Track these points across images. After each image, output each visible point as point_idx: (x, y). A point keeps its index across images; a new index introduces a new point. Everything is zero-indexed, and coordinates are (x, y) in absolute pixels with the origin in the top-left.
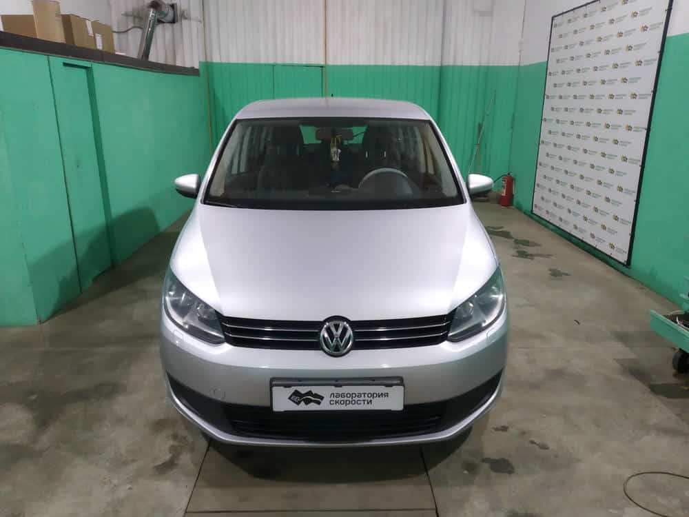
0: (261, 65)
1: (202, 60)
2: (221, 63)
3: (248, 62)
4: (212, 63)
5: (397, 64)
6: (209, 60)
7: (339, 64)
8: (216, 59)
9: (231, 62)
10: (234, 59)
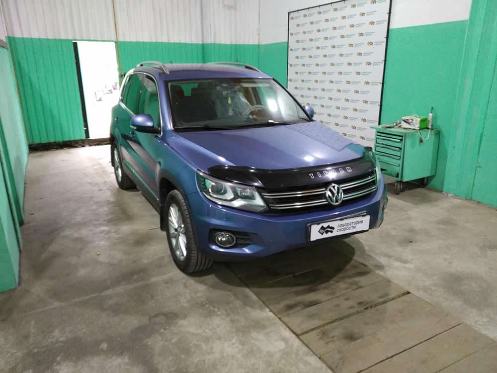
0: (61, 40)
2: (23, 38)
3: (50, 37)
4: (14, 38)
5: (172, 41)
6: (11, 35)
7: (128, 39)
8: (18, 35)
9: (33, 37)
10: (35, 35)
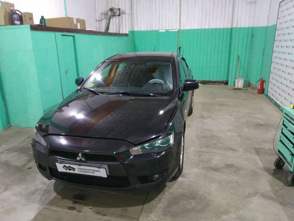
0: (153, 31)
1: (130, 30)
2: (138, 31)
6: (133, 30)
8: (136, 29)
9: (141, 30)
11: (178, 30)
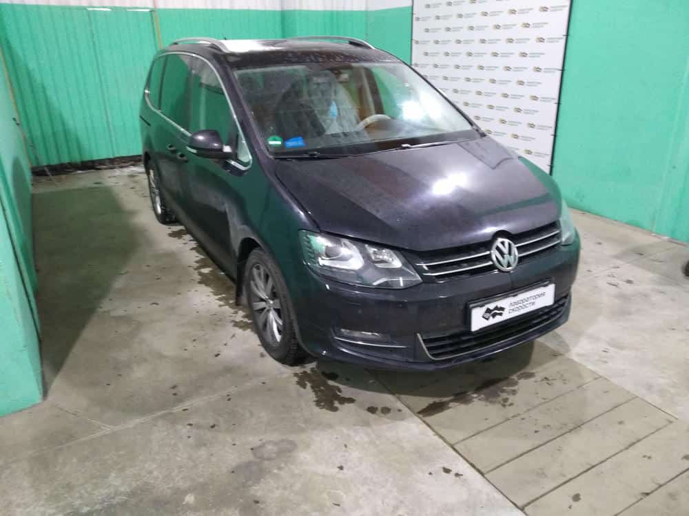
3: (53, 3)
11: (148, 10)
